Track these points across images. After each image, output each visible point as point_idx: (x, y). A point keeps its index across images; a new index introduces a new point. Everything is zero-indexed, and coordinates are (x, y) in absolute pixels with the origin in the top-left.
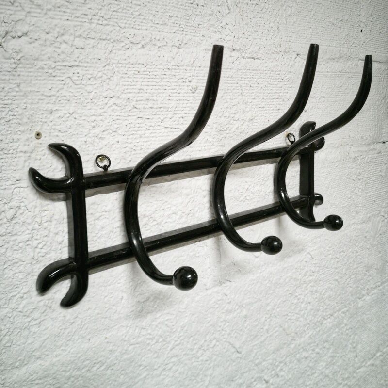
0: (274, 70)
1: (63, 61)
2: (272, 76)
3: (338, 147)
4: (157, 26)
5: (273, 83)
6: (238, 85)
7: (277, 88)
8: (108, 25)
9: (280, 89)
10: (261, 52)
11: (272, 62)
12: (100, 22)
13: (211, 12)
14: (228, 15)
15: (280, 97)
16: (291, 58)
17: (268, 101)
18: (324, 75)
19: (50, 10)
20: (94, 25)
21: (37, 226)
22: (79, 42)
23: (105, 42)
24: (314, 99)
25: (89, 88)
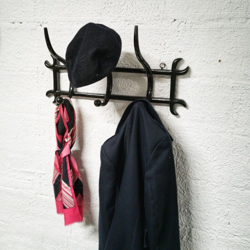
0: (154, 29)
1: (57, 29)
2: (152, 32)
3: (213, 77)
4: (89, 15)
5: (153, 36)
6: (128, 37)
7: (156, 39)
8: (71, 17)
9: (158, 39)
10: (144, 20)
11: (153, 25)
12: (68, 16)
13: (115, 5)
14: (124, 5)
15: (158, 43)
16: (169, 22)
17: (149, 45)
18: (201, 30)
19: (54, 14)
20: (66, 17)
21: (48, 78)
22: (62, 23)
23: (70, 23)
24: (189, 46)
25: (64, 38)
